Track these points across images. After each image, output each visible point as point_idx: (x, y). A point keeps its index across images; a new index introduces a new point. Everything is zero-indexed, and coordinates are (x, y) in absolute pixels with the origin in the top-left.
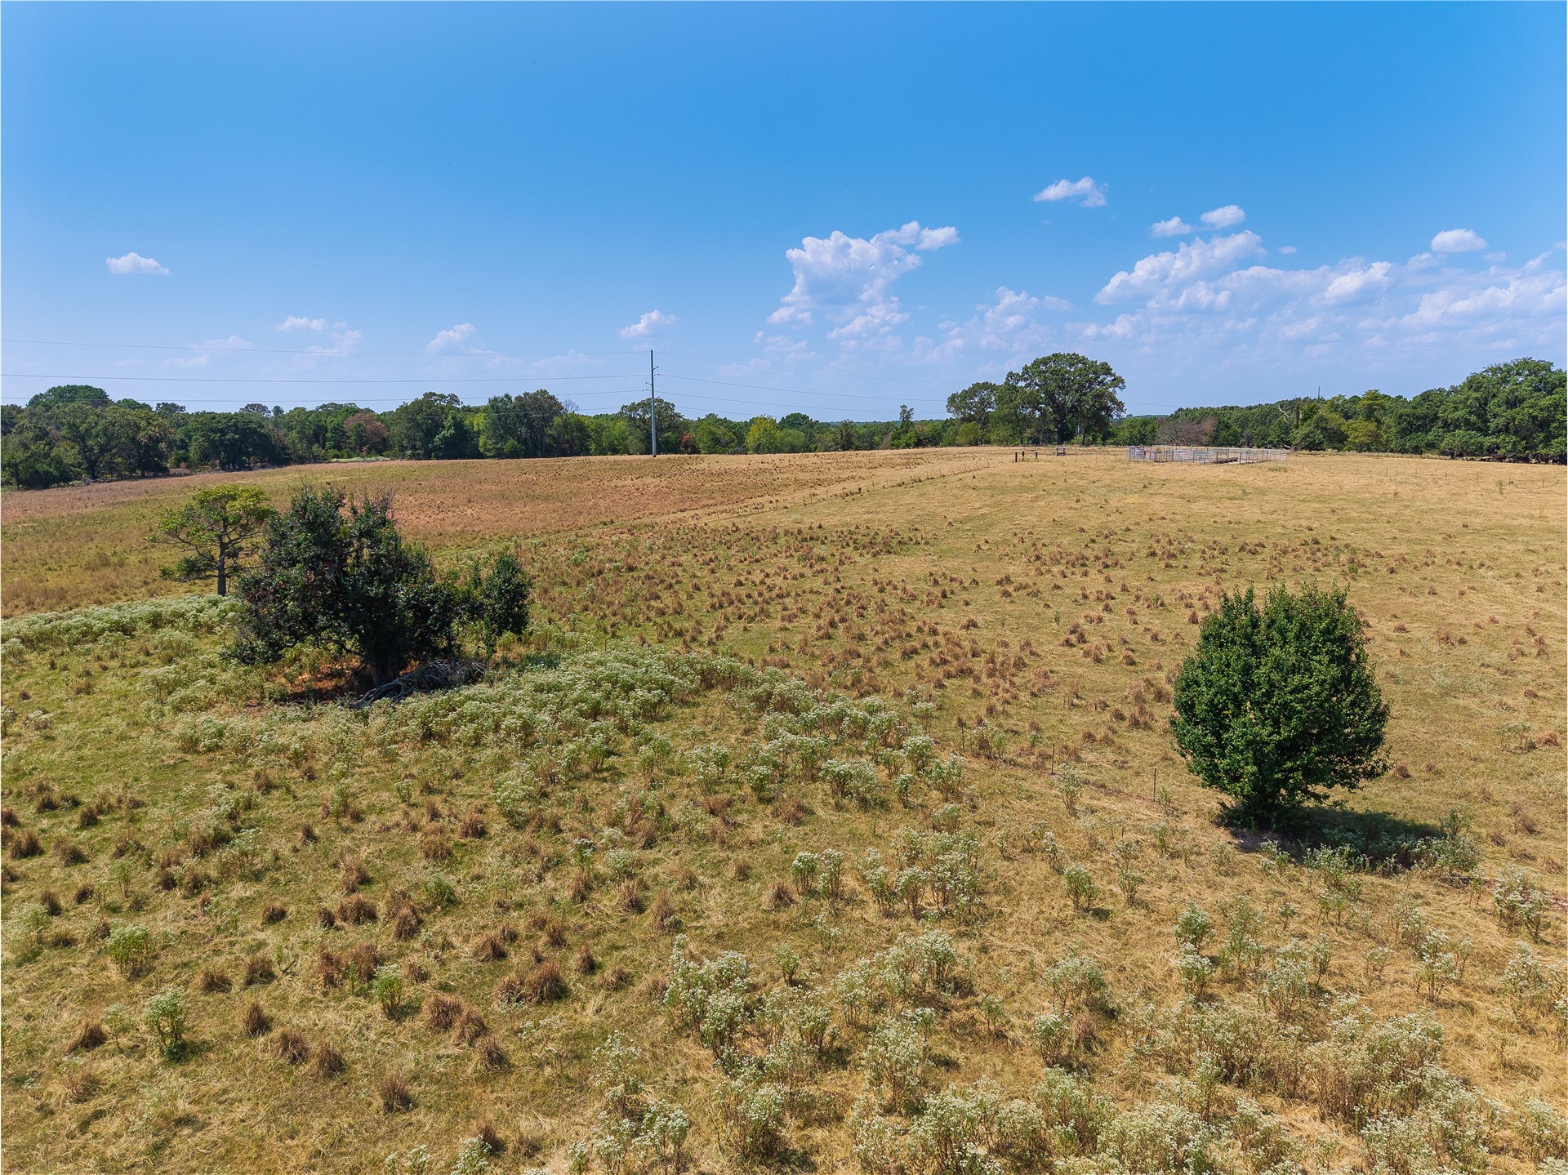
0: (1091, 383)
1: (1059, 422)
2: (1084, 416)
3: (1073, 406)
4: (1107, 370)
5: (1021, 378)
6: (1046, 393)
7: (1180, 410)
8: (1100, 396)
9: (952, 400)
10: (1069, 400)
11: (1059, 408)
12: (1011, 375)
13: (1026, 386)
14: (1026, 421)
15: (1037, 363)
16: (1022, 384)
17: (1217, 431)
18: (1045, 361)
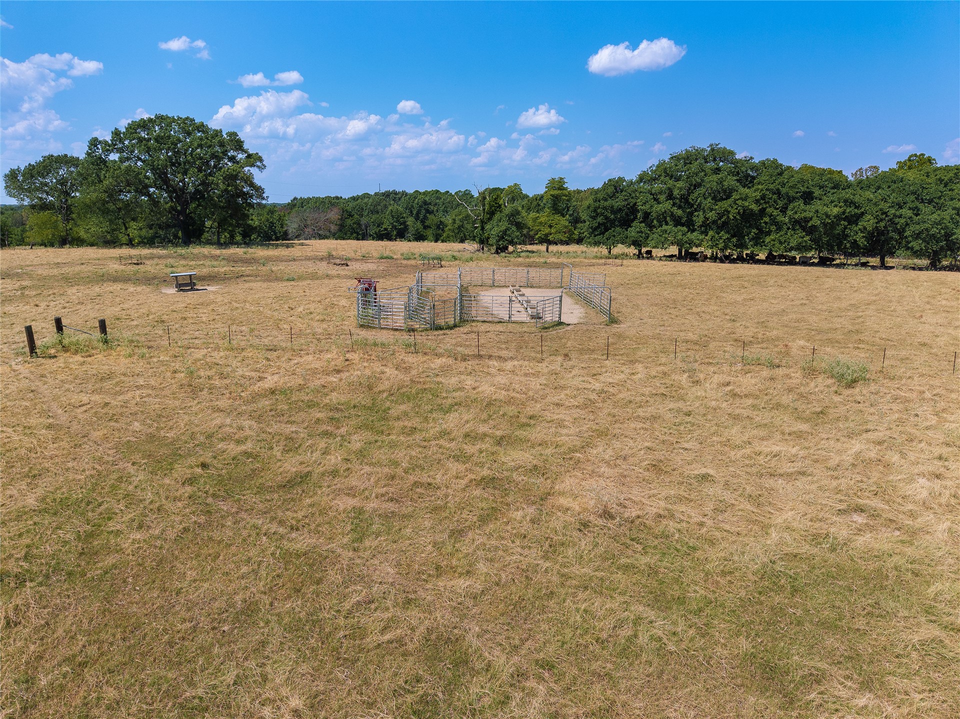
0: (219, 159)
1: (179, 213)
2: (215, 206)
3: (197, 191)
4: (239, 145)
5: (109, 148)
6: (153, 169)
7: (295, 199)
8: (232, 178)
9: (12, 176)
10: (191, 182)
11: (178, 194)
12: (94, 143)
13: (122, 160)
14: (128, 212)
15: (133, 128)
16: (114, 157)
17: (341, 219)
18: (144, 125)
